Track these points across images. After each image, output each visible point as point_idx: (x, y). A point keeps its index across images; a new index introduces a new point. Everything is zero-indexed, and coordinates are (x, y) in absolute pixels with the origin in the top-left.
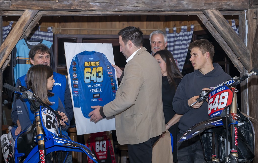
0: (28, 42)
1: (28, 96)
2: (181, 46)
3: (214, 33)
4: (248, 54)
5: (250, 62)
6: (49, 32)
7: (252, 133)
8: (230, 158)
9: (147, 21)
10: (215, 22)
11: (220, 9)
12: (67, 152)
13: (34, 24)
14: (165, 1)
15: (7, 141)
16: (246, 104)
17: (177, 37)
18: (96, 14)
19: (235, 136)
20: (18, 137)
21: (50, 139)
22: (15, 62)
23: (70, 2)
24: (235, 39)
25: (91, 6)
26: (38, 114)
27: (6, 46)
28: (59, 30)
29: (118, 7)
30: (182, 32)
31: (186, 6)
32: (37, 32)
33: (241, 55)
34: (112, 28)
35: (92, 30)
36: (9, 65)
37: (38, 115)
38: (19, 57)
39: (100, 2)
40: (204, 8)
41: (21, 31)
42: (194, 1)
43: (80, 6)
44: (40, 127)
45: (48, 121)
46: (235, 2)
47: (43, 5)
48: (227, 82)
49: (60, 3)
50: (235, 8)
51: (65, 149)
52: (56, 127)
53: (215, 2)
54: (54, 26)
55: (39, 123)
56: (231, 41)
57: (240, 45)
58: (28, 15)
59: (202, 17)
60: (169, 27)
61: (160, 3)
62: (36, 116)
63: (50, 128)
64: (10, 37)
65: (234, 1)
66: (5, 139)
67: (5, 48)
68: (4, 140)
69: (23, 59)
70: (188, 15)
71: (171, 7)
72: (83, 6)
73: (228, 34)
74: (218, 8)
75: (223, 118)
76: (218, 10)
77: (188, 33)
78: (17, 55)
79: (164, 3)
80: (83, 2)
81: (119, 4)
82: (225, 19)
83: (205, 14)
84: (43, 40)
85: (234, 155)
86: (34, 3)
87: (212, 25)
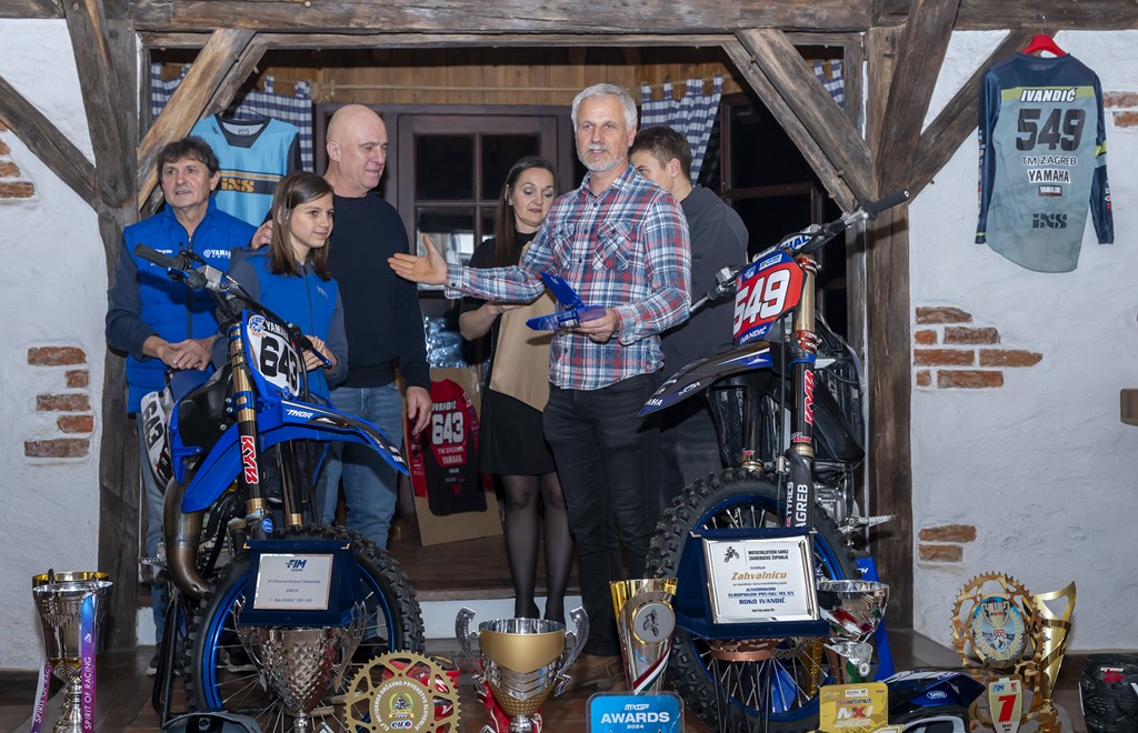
0: (227, 126)
1: (207, 281)
3: (770, 99)
4: (866, 161)
6: (302, 96)
7: (857, 387)
8: (790, 461)
9: (587, 63)
10: (772, 66)
11: (786, 27)
12: (324, 441)
13: (244, 71)
14: (625, 5)
15: (159, 412)
16: (861, 307)
17: (674, 110)
18: (426, 41)
19: (805, 396)
20: (183, 400)
21: (272, 405)
23: (346, 6)
24: (829, 117)
25: (409, 18)
26: (238, 332)
28: (330, 90)
29: (489, 20)
30: (689, 96)
31: (689, 18)
32: (252, 96)
33: (846, 163)
34: (484, 85)
35: (424, 91)
37: (237, 337)
39: (434, 6)
40: (740, 25)
41: (203, 93)
42: (711, 5)
43: (377, 18)
44: (243, 371)
45: (265, 355)
46: (831, 7)
47: (266, 15)
48: (788, 241)
49: (317, 9)
50: (830, 25)
51: (318, 435)
52: (292, 371)
53: (773, 8)
54: (315, 80)
55: (241, 360)
56: (818, 122)
57: (844, 135)
58: (222, 45)
59: (736, 52)
60: (650, 82)
61: (611, 9)
63: (275, 375)
64: (171, 110)
65: (829, 4)
66: (153, 406)
68: (150, 410)
70: (697, 47)
71: (645, 21)
72: (386, 19)
73: (809, 100)
74: (782, 24)
75: (774, 346)
76: (780, 32)
77: (707, 101)
79: (623, 9)
80: (385, 6)
81: (491, 12)
82: (801, 58)
83: (744, 42)
84: (270, 118)
85: (802, 450)
86: (240, 9)
87: (761, 74)
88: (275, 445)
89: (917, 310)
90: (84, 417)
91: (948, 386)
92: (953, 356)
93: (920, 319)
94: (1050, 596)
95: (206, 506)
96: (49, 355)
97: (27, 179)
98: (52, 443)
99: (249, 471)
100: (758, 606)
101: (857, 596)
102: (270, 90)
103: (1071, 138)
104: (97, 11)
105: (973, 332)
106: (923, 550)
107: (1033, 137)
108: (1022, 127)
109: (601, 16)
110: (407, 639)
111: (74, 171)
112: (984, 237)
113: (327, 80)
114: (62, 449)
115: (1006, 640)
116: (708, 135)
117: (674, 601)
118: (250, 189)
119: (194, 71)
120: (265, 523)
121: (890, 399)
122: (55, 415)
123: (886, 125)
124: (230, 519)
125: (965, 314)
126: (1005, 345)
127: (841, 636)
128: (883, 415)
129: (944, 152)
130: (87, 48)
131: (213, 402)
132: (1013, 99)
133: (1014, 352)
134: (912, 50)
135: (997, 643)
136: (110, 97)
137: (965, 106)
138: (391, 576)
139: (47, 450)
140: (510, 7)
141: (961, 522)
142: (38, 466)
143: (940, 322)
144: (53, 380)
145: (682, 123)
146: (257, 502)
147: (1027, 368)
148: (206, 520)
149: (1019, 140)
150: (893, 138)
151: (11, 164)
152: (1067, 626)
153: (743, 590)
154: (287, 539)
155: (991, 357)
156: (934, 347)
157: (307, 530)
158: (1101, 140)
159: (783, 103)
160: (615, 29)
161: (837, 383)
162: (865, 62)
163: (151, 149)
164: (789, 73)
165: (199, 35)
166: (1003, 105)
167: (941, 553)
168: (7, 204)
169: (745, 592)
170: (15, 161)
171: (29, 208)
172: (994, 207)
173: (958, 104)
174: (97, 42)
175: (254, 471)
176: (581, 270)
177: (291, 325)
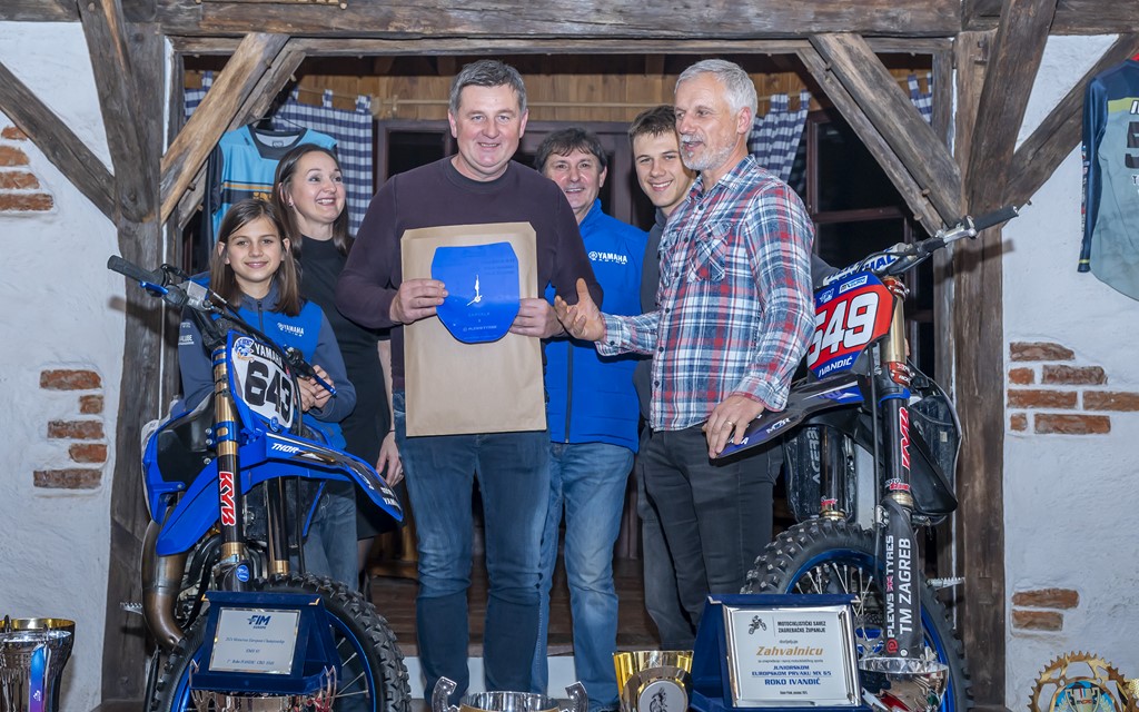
0: (260, 137)
1: (189, 298)
2: (769, 157)
3: (849, 111)
4: (955, 179)
6: (362, 111)
8: (887, 510)
10: (849, 74)
11: (866, 31)
13: (280, 78)
16: (949, 341)
19: (902, 436)
20: (162, 429)
21: (256, 438)
22: (217, 196)
23: (384, 9)
24: (912, 129)
25: (452, 21)
26: (224, 356)
27: (184, 147)
28: (392, 105)
29: (537, 23)
30: (774, 113)
31: (757, 22)
33: (932, 181)
36: (201, 208)
38: (229, 181)
39: (479, 9)
40: (814, 29)
41: (233, 101)
42: (782, 7)
43: (418, 22)
44: (226, 399)
45: (251, 382)
46: (915, 10)
47: (300, 18)
48: (868, 262)
49: (354, 12)
50: (913, 29)
51: (308, 473)
52: (283, 400)
53: (852, 10)
54: (377, 94)
55: (225, 386)
56: (899, 134)
57: (930, 150)
58: (254, 50)
59: (811, 60)
61: (672, 12)
63: (261, 404)
64: (198, 118)
65: (913, 7)
67: (181, 154)
69: (244, 188)
70: (770, 54)
71: (708, 25)
72: (428, 23)
73: (891, 112)
74: (860, 28)
76: (859, 36)
77: (792, 117)
78: (225, 175)
79: (684, 12)
80: (426, 8)
81: (540, 15)
82: (882, 65)
83: (818, 49)
84: (305, 129)
85: (900, 499)
86: (272, 12)
87: (840, 85)
88: (262, 483)
90: (96, 446)
91: (1047, 431)
92: (1053, 398)
93: (1015, 356)
95: (184, 549)
96: (63, 379)
97: (46, 192)
98: (63, 473)
99: (225, 510)
100: (788, 687)
101: (909, 679)
102: (329, 104)
104: (114, 11)
105: (1075, 371)
106: (1017, 615)
108: (1132, 142)
109: (660, 19)
111: (95, 184)
112: (1088, 264)
113: (390, 94)
114: (72, 480)
116: (794, 154)
117: (687, 678)
119: (223, 78)
120: (240, 570)
121: (980, 445)
122: (66, 443)
123: (976, 139)
124: (214, 563)
125: (1065, 350)
126: (1112, 386)
128: (971, 463)
129: (1043, 170)
130: (103, 51)
131: (196, 436)
132: (1122, 111)
133: (1122, 394)
134: (1003, 55)
136: (128, 102)
137: (1068, 119)
138: (375, 636)
139: (58, 480)
140: (560, 9)
141: (1061, 586)
142: (47, 497)
143: (1038, 359)
144: (66, 405)
146: (234, 547)
148: (189, 564)
149: (1128, 157)
150: (984, 154)
151: (30, 175)
153: (769, 667)
154: (265, 588)
155: (1096, 399)
156: (1031, 387)
157: (288, 578)
159: (862, 115)
160: (676, 33)
161: (924, 424)
162: (955, 71)
163: (176, 161)
164: (868, 81)
165: (233, 40)
166: (1109, 118)
167: (1038, 620)
168: (25, 217)
169: (772, 670)
170: (35, 172)
171: (46, 222)
172: (1100, 232)
173: (1059, 116)
174: (115, 44)
175: (232, 511)
176: (676, 284)
177: (291, 349)
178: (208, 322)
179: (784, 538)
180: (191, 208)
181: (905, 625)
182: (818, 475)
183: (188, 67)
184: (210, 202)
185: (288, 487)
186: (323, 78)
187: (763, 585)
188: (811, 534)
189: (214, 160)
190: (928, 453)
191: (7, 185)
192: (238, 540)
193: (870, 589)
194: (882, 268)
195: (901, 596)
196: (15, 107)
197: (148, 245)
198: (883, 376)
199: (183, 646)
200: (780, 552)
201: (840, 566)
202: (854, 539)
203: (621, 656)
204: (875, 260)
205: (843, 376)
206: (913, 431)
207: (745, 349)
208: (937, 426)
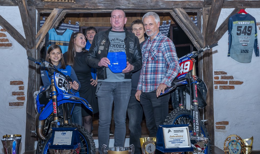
0: (57, 31)
1: (45, 65)
3: (180, 24)
4: (203, 38)
5: (204, 43)
6: (77, 25)
10: (181, 16)
13: (61, 18)
16: (202, 71)
18: (102, 11)
19: (196, 91)
20: (40, 93)
21: (61, 95)
22: (48, 43)
23: (84, 3)
24: (194, 28)
25: (98, 6)
26: (53, 77)
27: (41, 33)
28: (83, 24)
29: (116, 6)
30: (163, 25)
31: (162, 6)
32: (62, 24)
33: (198, 38)
36: (44, 46)
38: (51, 40)
39: (104, 3)
40: (173, 7)
41: (51, 23)
42: (167, 3)
44: (54, 86)
45: (59, 83)
46: (194, 3)
47: (66, 5)
49: (77, 4)
50: (194, 7)
51: (72, 102)
52: (66, 86)
53: (181, 3)
54: (80, 21)
55: (54, 84)
56: (191, 29)
57: (197, 32)
58: (56, 12)
59: (173, 14)
61: (144, 4)
62: (52, 79)
63: (61, 87)
64: (44, 26)
67: (40, 34)
68: (36, 95)
69: (54, 41)
70: (164, 12)
71: (152, 6)
72: (93, 6)
73: (189, 24)
74: (183, 7)
76: (183, 9)
77: (167, 25)
78: (49, 39)
79: (147, 4)
80: (93, 3)
81: (117, 4)
82: (187, 15)
83: (174, 11)
84: (67, 29)
85: (196, 103)
86: (59, 4)
87: (179, 19)
88: (62, 104)
89: (215, 72)
90: (23, 97)
91: (222, 89)
92: (223, 82)
93: (215, 74)
94: (247, 140)
95: (45, 119)
96: (15, 83)
97: (10, 43)
98: (15, 103)
99: (55, 110)
100: (176, 144)
101: (200, 141)
102: (70, 23)
103: (249, 32)
104: (25, 4)
105: (227, 77)
106: (216, 127)
107: (241, 32)
108: (238, 30)
109: (142, 5)
110: (92, 151)
111: (21, 41)
112: (230, 55)
113: (83, 21)
114: (18, 104)
115: (237, 151)
116: (168, 33)
117: (155, 143)
118: (62, 45)
119: (49, 18)
120: (58, 123)
121: (209, 92)
122: (16, 96)
123: (207, 30)
124: (52, 122)
125: (225, 73)
126: (235, 80)
127: (197, 151)
129: (220, 36)
130: (23, 13)
131: (47, 95)
132: (236, 24)
133: (237, 81)
134: (212, 12)
135: (234, 152)
136: (29, 24)
137: (225, 25)
138: (88, 136)
139: (14, 104)
140: (121, 3)
141: (225, 120)
142: (12, 108)
143: (220, 74)
144: (16, 88)
145: (162, 31)
146: (56, 118)
147: (240, 85)
148: (46, 122)
149: (237, 33)
150: (209, 33)
151: (7, 39)
152: (251, 147)
153: (172, 140)
154: (63, 127)
155: (231, 82)
156: (218, 80)
157: (68, 124)
158: (256, 33)
159: (183, 25)
160: (145, 8)
161: (200, 88)
162: (202, 16)
163: (39, 36)
164: (184, 18)
165: (51, 10)
166: (234, 25)
167: (221, 128)
168: (6, 48)
169: (173, 140)
170: (8, 38)
171: (11, 49)
172: (232, 48)
173: (223, 25)
174: (26, 11)
175: (56, 110)
176: (146, 61)
177: (67, 76)
178: (49, 70)
179: (172, 112)
180: (42, 46)
181: (197, 129)
182: (178, 99)
183: (41, 16)
184: (46, 44)
185: (67, 105)
186: (69, 18)
187: (168, 122)
188: (178, 111)
189: (47, 36)
190: (201, 94)
191: (2, 41)
192: (57, 117)
193: (190, 122)
194: (190, 56)
195: (196, 123)
196: (3, 25)
197: (33, 54)
198: (191, 78)
199: (46, 139)
200: (172, 115)
201: (184, 118)
202: (186, 112)
203: (141, 138)
204: (189, 55)
205: (183, 79)
206: (198, 89)
207: (162, 74)
208: (202, 88)
